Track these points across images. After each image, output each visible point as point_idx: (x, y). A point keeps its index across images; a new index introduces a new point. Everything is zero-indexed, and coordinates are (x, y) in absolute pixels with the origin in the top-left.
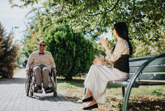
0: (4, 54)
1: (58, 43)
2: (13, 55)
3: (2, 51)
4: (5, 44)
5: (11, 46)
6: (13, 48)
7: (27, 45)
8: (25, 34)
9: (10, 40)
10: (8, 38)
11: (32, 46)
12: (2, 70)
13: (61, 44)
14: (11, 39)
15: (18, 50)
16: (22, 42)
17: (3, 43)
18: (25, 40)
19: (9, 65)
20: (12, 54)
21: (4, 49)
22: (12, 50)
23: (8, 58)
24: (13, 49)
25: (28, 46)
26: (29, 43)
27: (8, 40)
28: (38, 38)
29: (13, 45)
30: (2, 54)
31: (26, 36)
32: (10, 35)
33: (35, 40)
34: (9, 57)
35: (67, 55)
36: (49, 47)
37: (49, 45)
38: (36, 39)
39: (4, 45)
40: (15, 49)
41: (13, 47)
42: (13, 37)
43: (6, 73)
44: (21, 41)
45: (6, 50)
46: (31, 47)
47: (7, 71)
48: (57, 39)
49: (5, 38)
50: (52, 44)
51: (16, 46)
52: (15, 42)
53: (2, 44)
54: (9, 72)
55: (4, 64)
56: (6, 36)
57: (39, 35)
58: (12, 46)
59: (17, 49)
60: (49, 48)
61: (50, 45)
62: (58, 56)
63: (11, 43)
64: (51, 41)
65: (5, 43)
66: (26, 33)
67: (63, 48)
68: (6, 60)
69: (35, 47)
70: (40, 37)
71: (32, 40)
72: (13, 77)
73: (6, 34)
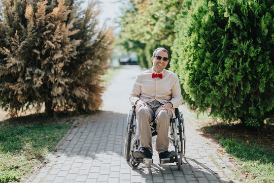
0: (77, 56)
1: (233, 24)
2: (99, 57)
3: (72, 48)
4: (78, 30)
5: (94, 34)
6: (98, 40)
7: (129, 30)
8: (123, 6)
9: (91, 20)
10: (87, 12)
11: (141, 31)
12: (75, 95)
13: (244, 27)
14: (93, 16)
15: (110, 44)
16: (116, 23)
17: (75, 26)
18: (123, 18)
19: (91, 81)
20: (96, 54)
21: (78, 42)
22: (96, 44)
23: (87, 65)
24: (100, 41)
25: (132, 31)
26: (132, 25)
27: (86, 20)
28: (152, 12)
29: (100, 33)
30: (72, 55)
31: (125, 10)
32: (91, 5)
33: (146, 17)
34: (89, 62)
35: (264, 61)
36: (204, 36)
37: (201, 31)
38: (148, 14)
39: (75, 32)
40: (104, 42)
41: (98, 37)
42: (98, 13)
43: (85, 102)
44: (115, 19)
45: (82, 45)
46: (138, 33)
47: (86, 98)
48: (229, 10)
49: (79, 14)
50: (213, 27)
51: (106, 33)
52: (104, 24)
53: (71, 30)
54: (90, 99)
55: (79, 81)
56: (82, 10)
57: (154, 6)
58: (97, 34)
59: (108, 42)
60: (202, 41)
61: (207, 32)
62: (233, 66)
63: (93, 26)
64: (211, 18)
65: (79, 28)
66: (124, 4)
67: (248, 38)
68: (83, 69)
69: (148, 32)
70: (157, 11)
71: (139, 17)
72: (100, 109)
73: (82, 5)
